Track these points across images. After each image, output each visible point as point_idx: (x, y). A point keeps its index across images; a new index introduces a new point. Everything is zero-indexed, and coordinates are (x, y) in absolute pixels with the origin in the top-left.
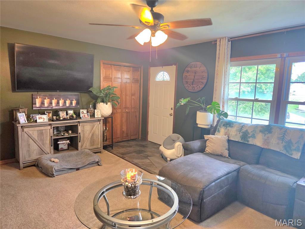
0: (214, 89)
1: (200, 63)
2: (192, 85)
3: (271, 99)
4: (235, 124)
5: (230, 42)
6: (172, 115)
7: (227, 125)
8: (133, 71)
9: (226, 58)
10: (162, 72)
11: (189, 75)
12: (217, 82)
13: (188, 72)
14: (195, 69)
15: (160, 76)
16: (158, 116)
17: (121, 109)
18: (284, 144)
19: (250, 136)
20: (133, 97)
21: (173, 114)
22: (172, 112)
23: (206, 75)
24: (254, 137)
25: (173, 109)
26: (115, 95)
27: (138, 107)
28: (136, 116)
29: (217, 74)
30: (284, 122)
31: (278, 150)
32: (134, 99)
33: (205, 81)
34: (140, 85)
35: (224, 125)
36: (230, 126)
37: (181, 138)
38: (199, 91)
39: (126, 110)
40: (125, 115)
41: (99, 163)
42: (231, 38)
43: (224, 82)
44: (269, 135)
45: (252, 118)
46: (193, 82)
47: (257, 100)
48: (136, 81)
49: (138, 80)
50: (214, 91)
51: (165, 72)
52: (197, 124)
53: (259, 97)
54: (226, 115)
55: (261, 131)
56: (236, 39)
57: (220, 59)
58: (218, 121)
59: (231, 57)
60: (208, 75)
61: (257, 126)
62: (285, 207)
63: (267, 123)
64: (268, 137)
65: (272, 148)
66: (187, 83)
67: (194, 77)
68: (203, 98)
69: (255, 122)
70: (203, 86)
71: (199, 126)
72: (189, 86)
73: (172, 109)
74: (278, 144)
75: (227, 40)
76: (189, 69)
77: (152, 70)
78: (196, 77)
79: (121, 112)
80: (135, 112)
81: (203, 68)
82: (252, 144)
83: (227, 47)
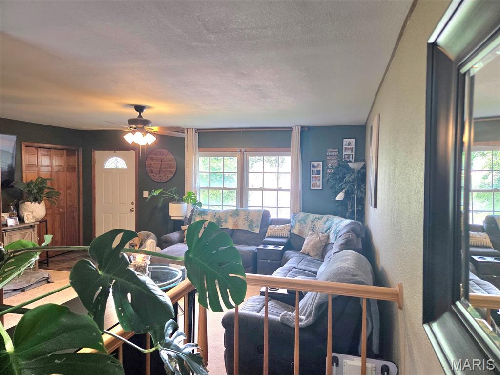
0: (186, 179)
1: (166, 151)
2: (159, 174)
3: (236, 187)
4: (209, 212)
5: (197, 133)
6: (133, 211)
7: (202, 213)
8: (67, 155)
9: (194, 149)
10: (115, 158)
11: (154, 163)
12: (187, 172)
13: (152, 159)
14: (160, 157)
15: (111, 162)
16: (111, 215)
17: (51, 208)
18: (248, 223)
19: (222, 221)
20: (69, 191)
21: (134, 209)
22: (134, 207)
23: (174, 163)
24: (226, 221)
25: (134, 203)
26: (53, 190)
27: (76, 205)
28: (74, 218)
29: (187, 164)
30: (247, 206)
31: (245, 229)
32: (70, 194)
33: (174, 170)
34: (78, 174)
35: (199, 214)
36: (204, 214)
37: (153, 235)
38: (168, 181)
39: (59, 211)
40: (58, 217)
41: (49, 280)
42: (198, 130)
43: (195, 172)
44: (237, 218)
45: (222, 205)
46: (159, 171)
47: (225, 188)
48: (71, 168)
49: (75, 168)
50: (186, 181)
51: (118, 158)
52: (171, 216)
53: (227, 185)
54: (200, 204)
55: (231, 216)
56: (203, 131)
57: (189, 149)
58: (193, 211)
59: (199, 148)
60: (177, 164)
61: (227, 212)
62: (251, 267)
63: (235, 208)
64: (237, 220)
65: (240, 229)
66: (152, 172)
67: (161, 165)
68: (174, 188)
69: (225, 209)
70: (172, 176)
71: (172, 218)
72: (155, 175)
73: (132, 203)
74: (244, 224)
75: (194, 132)
76: (154, 156)
77: (98, 154)
78: (163, 166)
79: (52, 214)
80: (73, 212)
81: (170, 156)
82: (225, 227)
83: (195, 139)
